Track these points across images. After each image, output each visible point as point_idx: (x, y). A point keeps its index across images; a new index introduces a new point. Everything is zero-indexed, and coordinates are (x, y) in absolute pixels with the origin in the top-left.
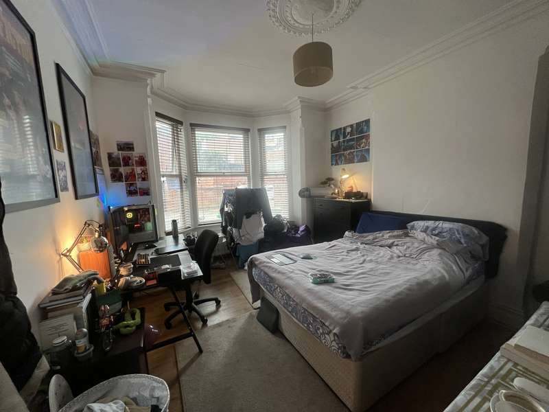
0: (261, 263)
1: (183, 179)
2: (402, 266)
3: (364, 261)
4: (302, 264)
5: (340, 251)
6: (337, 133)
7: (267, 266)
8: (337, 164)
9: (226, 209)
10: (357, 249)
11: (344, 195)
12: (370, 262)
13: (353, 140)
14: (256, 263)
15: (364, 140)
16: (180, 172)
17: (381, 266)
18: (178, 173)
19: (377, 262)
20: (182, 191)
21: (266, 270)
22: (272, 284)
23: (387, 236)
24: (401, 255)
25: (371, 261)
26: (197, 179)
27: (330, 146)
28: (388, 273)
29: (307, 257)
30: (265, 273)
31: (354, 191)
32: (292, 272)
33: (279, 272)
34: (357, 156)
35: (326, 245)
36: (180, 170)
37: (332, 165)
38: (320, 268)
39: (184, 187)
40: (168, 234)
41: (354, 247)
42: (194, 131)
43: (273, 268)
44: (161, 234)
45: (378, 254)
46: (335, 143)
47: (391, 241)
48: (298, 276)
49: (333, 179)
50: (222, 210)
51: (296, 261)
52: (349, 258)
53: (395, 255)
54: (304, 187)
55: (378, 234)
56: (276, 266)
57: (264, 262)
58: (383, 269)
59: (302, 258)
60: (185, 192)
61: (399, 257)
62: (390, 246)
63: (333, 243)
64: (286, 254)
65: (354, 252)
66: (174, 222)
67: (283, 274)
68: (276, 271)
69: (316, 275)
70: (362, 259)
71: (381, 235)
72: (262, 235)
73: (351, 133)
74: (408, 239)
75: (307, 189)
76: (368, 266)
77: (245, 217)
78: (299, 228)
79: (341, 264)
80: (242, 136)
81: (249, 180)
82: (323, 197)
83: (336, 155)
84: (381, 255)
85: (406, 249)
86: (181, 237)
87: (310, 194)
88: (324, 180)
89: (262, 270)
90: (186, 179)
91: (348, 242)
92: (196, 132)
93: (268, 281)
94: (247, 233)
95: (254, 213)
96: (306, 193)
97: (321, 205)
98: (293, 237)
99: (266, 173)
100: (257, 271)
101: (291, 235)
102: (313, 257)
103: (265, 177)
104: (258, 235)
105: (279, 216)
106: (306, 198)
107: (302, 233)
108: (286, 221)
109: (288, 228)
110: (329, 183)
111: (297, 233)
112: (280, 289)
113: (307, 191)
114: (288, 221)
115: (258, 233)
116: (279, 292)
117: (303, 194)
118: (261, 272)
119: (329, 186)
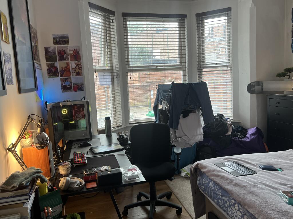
1: (115, 74)
9: (160, 107)
16: (112, 67)
18: (109, 68)
20: (113, 87)
26: (129, 74)
27: (291, 29)
29: (269, 168)
36: (112, 64)
39: (116, 83)
40: (101, 132)
43: (227, 179)
50: (156, 108)
54: (255, 80)
56: (231, 176)
57: (214, 170)
60: (116, 88)
64: (240, 162)
66: (108, 119)
67: (242, 187)
68: (231, 182)
69: (291, 193)
72: (200, 137)
75: (258, 83)
77: (181, 115)
78: (246, 130)
87: (262, 89)
88: (282, 71)
90: (118, 74)
92: (128, 23)
93: (220, 194)
94: (184, 135)
95: (192, 111)
96: (257, 88)
97: (279, 103)
98: (240, 141)
99: (205, 66)
100: (203, 180)
101: (237, 139)
102: (278, 169)
103: (203, 70)
104: (197, 138)
105: (221, 116)
106: (257, 93)
107: (252, 137)
108: (230, 122)
109: (233, 130)
110: (289, 74)
111: (245, 136)
112: (238, 207)
113: (259, 85)
114: (232, 122)
115: (197, 135)
116: (238, 210)
117: (253, 89)
118: (209, 183)
119: (289, 79)
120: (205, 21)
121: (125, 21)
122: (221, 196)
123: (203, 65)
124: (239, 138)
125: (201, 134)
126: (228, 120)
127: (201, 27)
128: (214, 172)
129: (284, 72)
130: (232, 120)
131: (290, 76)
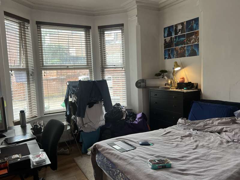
0: (104, 150)
1: (30, 73)
2: (231, 151)
3: (197, 146)
4: (141, 151)
5: (175, 137)
6: (170, 30)
7: (109, 153)
8: (170, 57)
9: (70, 100)
10: (190, 135)
11: (176, 85)
12: (202, 148)
13: (184, 36)
14: (100, 150)
15: (193, 36)
16: (27, 66)
17: (213, 151)
18: (25, 67)
19: (209, 147)
20: (29, 83)
21: (108, 156)
22: (114, 170)
23: (216, 123)
24: (230, 140)
25: (203, 146)
26: (43, 72)
27: (163, 42)
28: (220, 158)
29: (145, 144)
30: (108, 159)
31: (186, 81)
32: (133, 158)
33: (121, 159)
34: (188, 50)
35: (161, 131)
36: (27, 64)
37: (165, 58)
38: (157, 154)
39: (31, 80)
40: (16, 123)
41: (187, 133)
42: (40, 28)
43: (115, 155)
44: (10, 124)
45: (209, 140)
46: (168, 39)
47: (220, 128)
48: (139, 162)
49: (166, 71)
50: (66, 101)
51: (135, 148)
52: (184, 144)
53: (224, 140)
54: (141, 78)
55: (209, 121)
56: (118, 153)
57: (107, 149)
58: (214, 154)
59: (141, 145)
60: (31, 84)
61: (228, 142)
62: (219, 132)
63: (168, 129)
64: (126, 141)
65: (187, 138)
66: (22, 113)
67: (125, 160)
68: (118, 157)
69: (154, 160)
70: (195, 144)
71: (211, 121)
72: (103, 123)
73: (182, 30)
74: (235, 126)
75: (143, 81)
76: (201, 151)
77: (88, 106)
78: (136, 115)
79: (177, 150)
80: (84, 33)
81: (91, 72)
82: (158, 87)
83: (169, 50)
84: (212, 140)
85: (234, 135)
86: (29, 127)
87: (146, 85)
88: (158, 72)
89: (105, 157)
90: (33, 73)
91: (182, 129)
92: (42, 30)
93: (111, 167)
94: (90, 121)
95: (96, 102)
96: (142, 84)
97: (156, 95)
98: (131, 123)
99: (106, 67)
100: (100, 157)
101: (129, 122)
102: (150, 144)
103: (105, 70)
104: (100, 123)
105: (118, 105)
106: (142, 88)
107: (139, 120)
108: (124, 109)
109: (127, 116)
110: (162, 75)
111: (135, 120)
112: (122, 175)
113: (143, 82)
114: (126, 109)
115: (100, 121)
116: (121, 177)
117: (140, 85)
118: (103, 159)
119: (163, 78)
120: (106, 32)
121: (39, 28)
122: (111, 168)
123: (105, 66)
124: (131, 121)
125: (104, 120)
126: (124, 108)
127: (102, 37)
128: (107, 150)
129: (159, 72)
130: (126, 108)
131: (163, 75)
